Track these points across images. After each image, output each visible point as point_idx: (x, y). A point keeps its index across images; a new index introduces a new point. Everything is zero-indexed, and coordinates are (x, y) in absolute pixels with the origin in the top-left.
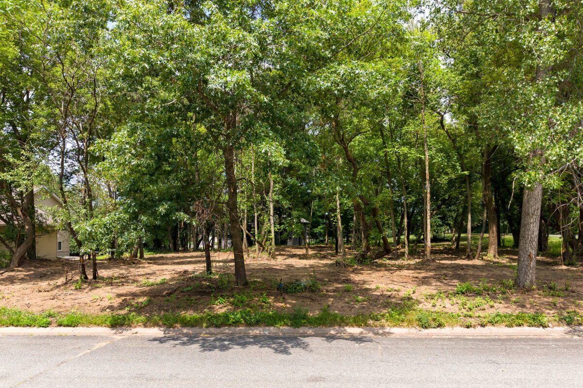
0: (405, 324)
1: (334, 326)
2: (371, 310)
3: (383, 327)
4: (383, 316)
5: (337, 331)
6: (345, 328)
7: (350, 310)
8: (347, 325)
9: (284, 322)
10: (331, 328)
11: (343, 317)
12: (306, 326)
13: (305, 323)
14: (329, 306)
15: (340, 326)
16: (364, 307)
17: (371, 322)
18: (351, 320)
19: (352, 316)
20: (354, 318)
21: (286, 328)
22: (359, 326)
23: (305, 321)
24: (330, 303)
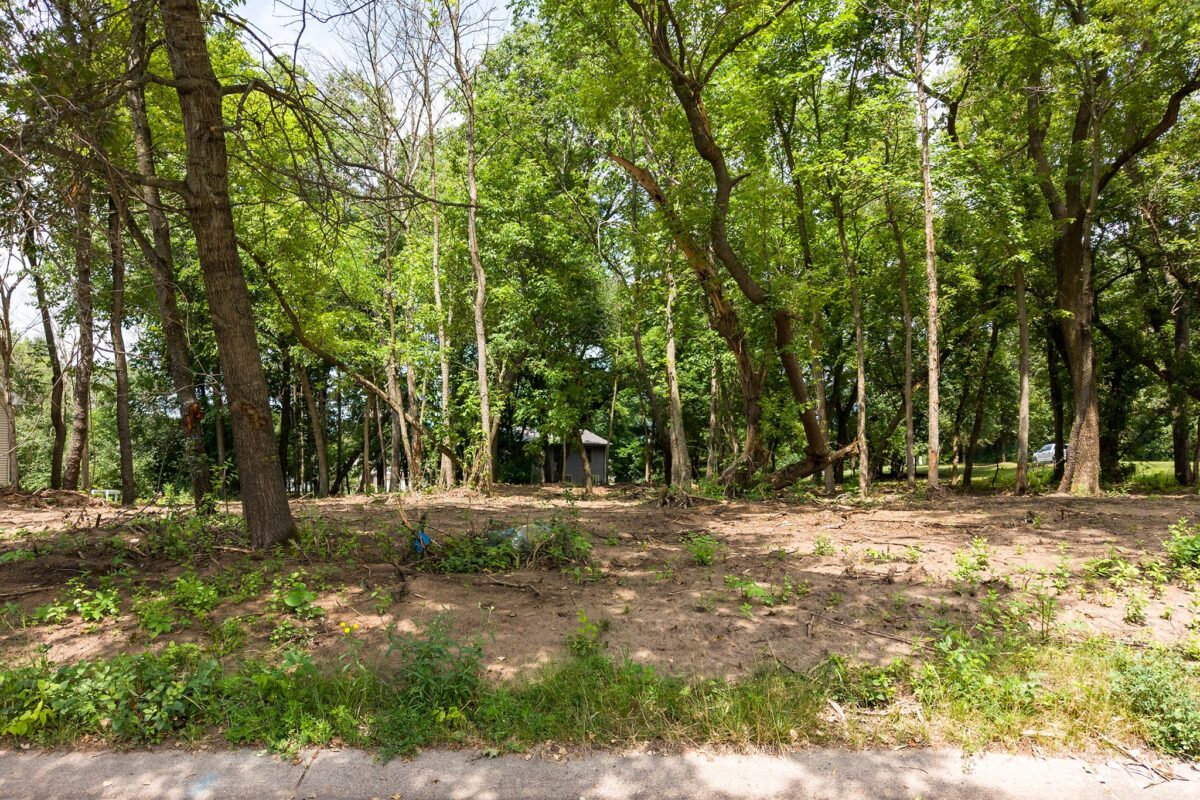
0: (1055, 727)
1: (623, 741)
2: (824, 643)
3: (915, 744)
4: (900, 674)
5: (639, 776)
6: (693, 756)
7: (713, 647)
8: (701, 737)
9: (331, 719)
10: (607, 759)
11: (674, 687)
12: (459, 745)
13: (451, 725)
14: (606, 626)
15: (657, 741)
16: (784, 628)
17: (836, 714)
18: (725, 706)
19: (730, 678)
20: (743, 692)
21: (339, 757)
22: (774, 743)
23: (456, 713)
24: (616, 611)
